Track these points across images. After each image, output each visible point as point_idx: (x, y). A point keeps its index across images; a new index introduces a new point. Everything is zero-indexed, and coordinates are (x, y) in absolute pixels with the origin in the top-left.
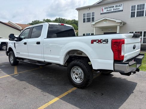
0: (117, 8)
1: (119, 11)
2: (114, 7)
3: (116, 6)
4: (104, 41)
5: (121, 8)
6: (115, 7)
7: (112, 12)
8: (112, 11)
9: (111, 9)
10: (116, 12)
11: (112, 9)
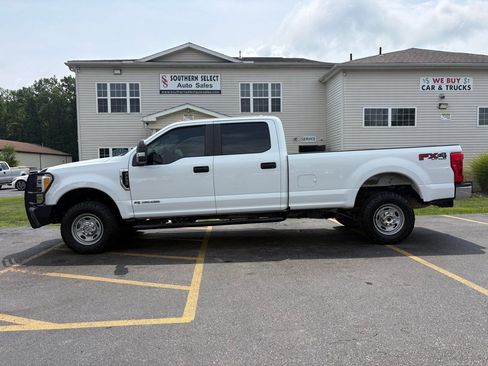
0: (207, 83)
1: (213, 92)
2: (197, 78)
3: (204, 79)
4: (441, 155)
5: (216, 86)
6: (200, 78)
7: (193, 92)
8: (194, 88)
9: (189, 83)
10: (203, 92)
11: (194, 83)
